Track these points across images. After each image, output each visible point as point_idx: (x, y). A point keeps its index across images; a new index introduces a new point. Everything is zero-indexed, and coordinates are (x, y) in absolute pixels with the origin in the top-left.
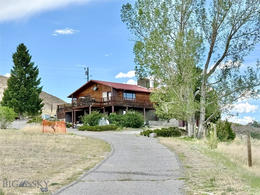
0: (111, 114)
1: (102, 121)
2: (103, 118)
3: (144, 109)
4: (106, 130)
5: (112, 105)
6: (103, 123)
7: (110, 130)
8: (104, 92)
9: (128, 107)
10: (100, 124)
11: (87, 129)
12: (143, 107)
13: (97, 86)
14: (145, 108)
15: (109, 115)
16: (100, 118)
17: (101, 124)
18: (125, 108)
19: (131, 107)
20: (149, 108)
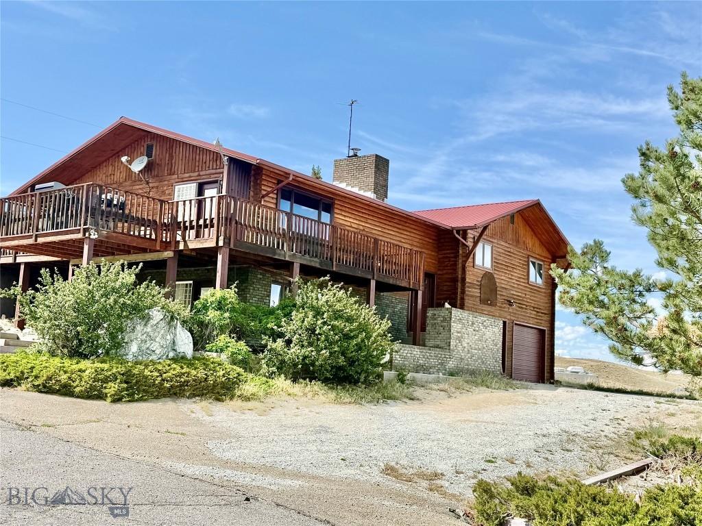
0: (206, 293)
1: (149, 329)
2: (157, 315)
3: (373, 283)
4: (165, 396)
5: (221, 243)
6: (155, 346)
7: (193, 396)
8: (183, 181)
9: (302, 266)
10: (134, 348)
11: (36, 377)
12: (370, 277)
13: (149, 155)
14: (377, 283)
15: (196, 296)
16: (138, 311)
17: (139, 348)
18: (288, 266)
19: (318, 265)
20: (391, 282)
